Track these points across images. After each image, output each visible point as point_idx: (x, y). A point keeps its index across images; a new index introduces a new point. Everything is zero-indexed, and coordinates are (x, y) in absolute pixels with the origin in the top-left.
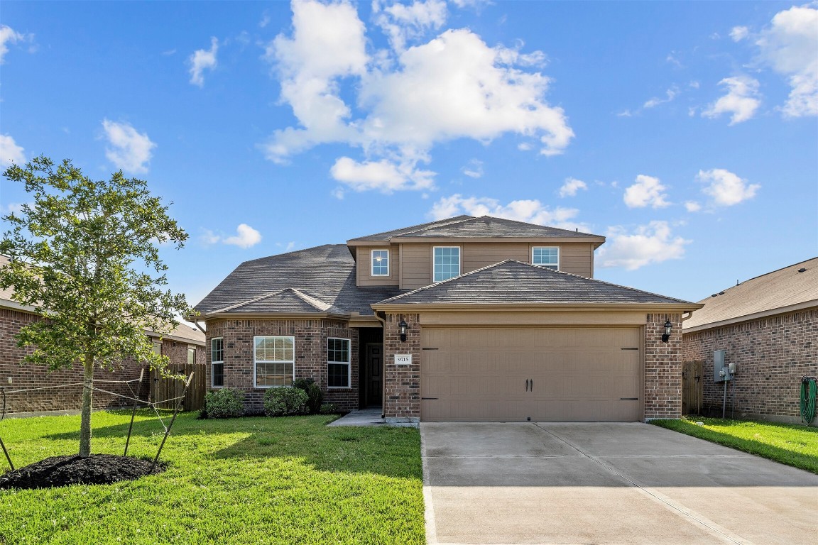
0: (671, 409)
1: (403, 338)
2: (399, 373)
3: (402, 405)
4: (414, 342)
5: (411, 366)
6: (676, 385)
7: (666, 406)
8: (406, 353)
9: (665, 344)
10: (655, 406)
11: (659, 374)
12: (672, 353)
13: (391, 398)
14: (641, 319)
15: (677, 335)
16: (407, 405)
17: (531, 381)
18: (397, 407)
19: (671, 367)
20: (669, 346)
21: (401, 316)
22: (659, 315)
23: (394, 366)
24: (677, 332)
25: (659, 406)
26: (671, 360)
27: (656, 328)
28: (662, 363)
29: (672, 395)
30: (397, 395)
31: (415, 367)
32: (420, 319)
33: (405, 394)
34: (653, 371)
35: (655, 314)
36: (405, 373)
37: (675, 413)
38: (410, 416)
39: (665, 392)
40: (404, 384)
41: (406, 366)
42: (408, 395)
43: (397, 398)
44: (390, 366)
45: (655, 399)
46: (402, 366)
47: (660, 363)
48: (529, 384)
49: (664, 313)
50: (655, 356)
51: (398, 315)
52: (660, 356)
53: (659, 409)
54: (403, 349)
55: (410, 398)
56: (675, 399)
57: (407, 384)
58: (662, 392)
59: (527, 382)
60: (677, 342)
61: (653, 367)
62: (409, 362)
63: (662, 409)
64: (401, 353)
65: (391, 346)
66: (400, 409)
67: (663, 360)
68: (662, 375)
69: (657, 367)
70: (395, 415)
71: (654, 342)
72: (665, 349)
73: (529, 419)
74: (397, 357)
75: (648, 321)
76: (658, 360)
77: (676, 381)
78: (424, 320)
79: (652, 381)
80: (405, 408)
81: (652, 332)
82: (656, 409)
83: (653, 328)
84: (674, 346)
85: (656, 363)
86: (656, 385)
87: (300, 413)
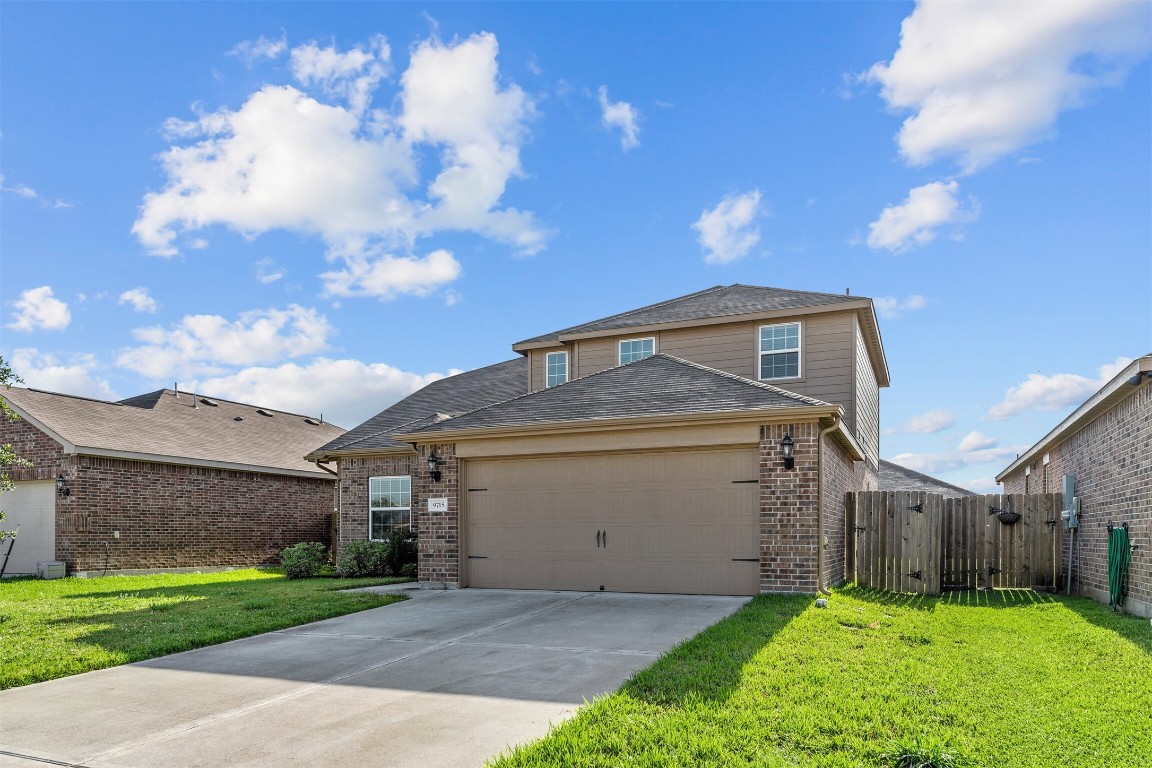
0: (800, 577)
1: (437, 476)
2: (433, 524)
3: (437, 566)
4: (450, 481)
5: (446, 514)
6: (808, 537)
7: (792, 572)
8: (441, 496)
9: (790, 472)
10: (774, 571)
11: (781, 520)
12: (801, 486)
13: (424, 556)
14: (752, 435)
15: (809, 458)
16: (442, 565)
17: (604, 534)
18: (431, 569)
19: (800, 509)
20: (796, 475)
21: (435, 448)
22: (779, 426)
23: (428, 515)
24: (808, 452)
25: (781, 571)
26: (800, 497)
27: (775, 448)
28: (785, 504)
29: (802, 554)
30: (431, 552)
31: (452, 514)
32: (456, 449)
33: (440, 551)
34: (770, 515)
35: (774, 426)
36: (440, 524)
37: (807, 583)
38: (446, 580)
39: (791, 548)
40: (439, 537)
41: (440, 514)
42: (443, 553)
43: (431, 556)
44: (423, 515)
45: (774, 560)
46: (436, 514)
47: (782, 504)
48: (601, 537)
49: (788, 423)
50: (773, 493)
51: (431, 447)
52: (781, 492)
53: (780, 577)
54: (437, 491)
55: (445, 556)
56: (807, 560)
57: (442, 537)
58: (785, 549)
59: (599, 533)
60: (810, 469)
61: (770, 510)
62: (444, 509)
63: (786, 577)
64: (435, 496)
65: (424, 487)
66: (434, 570)
67: (786, 498)
68: (785, 522)
69: (777, 509)
70: (428, 579)
71: (771, 470)
72: (789, 481)
73: (602, 589)
74: (431, 501)
75: (762, 437)
76: (778, 498)
77: (808, 532)
78: (462, 451)
79: (770, 532)
80: (440, 570)
81: (769, 454)
82: (776, 577)
83: (771, 448)
84: (805, 475)
85: (775, 504)
86: (776, 537)
87: (373, 574)
